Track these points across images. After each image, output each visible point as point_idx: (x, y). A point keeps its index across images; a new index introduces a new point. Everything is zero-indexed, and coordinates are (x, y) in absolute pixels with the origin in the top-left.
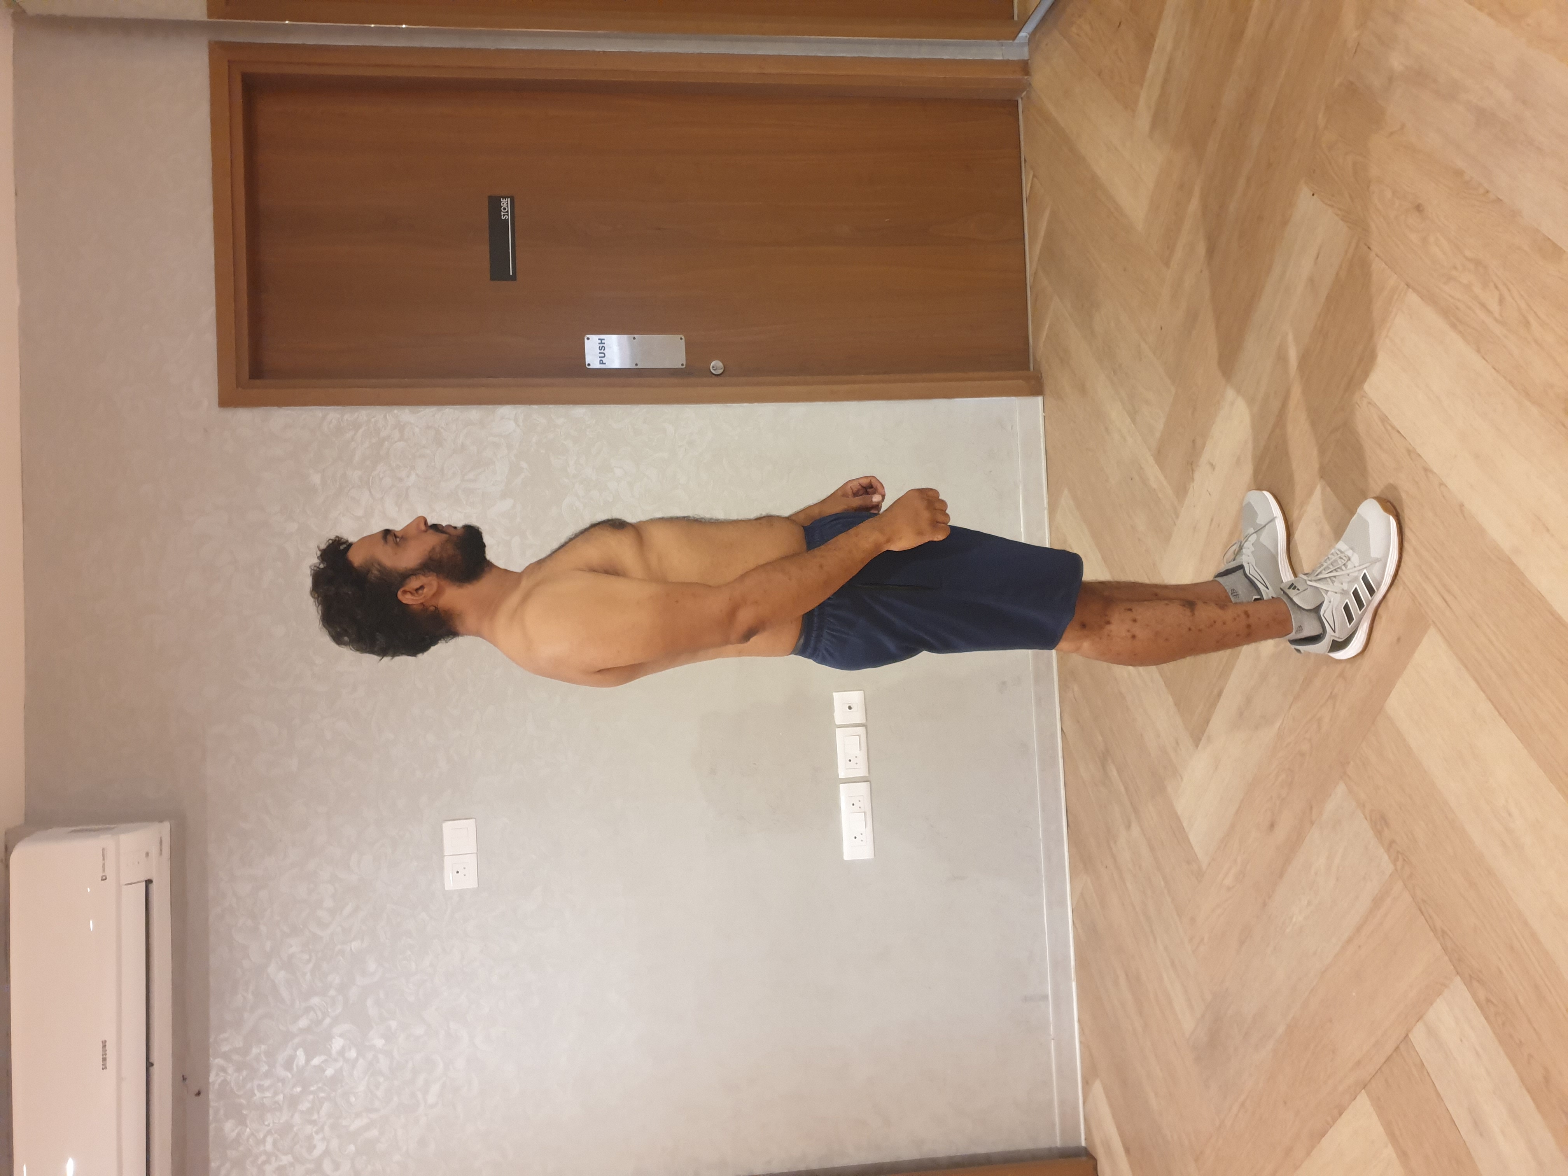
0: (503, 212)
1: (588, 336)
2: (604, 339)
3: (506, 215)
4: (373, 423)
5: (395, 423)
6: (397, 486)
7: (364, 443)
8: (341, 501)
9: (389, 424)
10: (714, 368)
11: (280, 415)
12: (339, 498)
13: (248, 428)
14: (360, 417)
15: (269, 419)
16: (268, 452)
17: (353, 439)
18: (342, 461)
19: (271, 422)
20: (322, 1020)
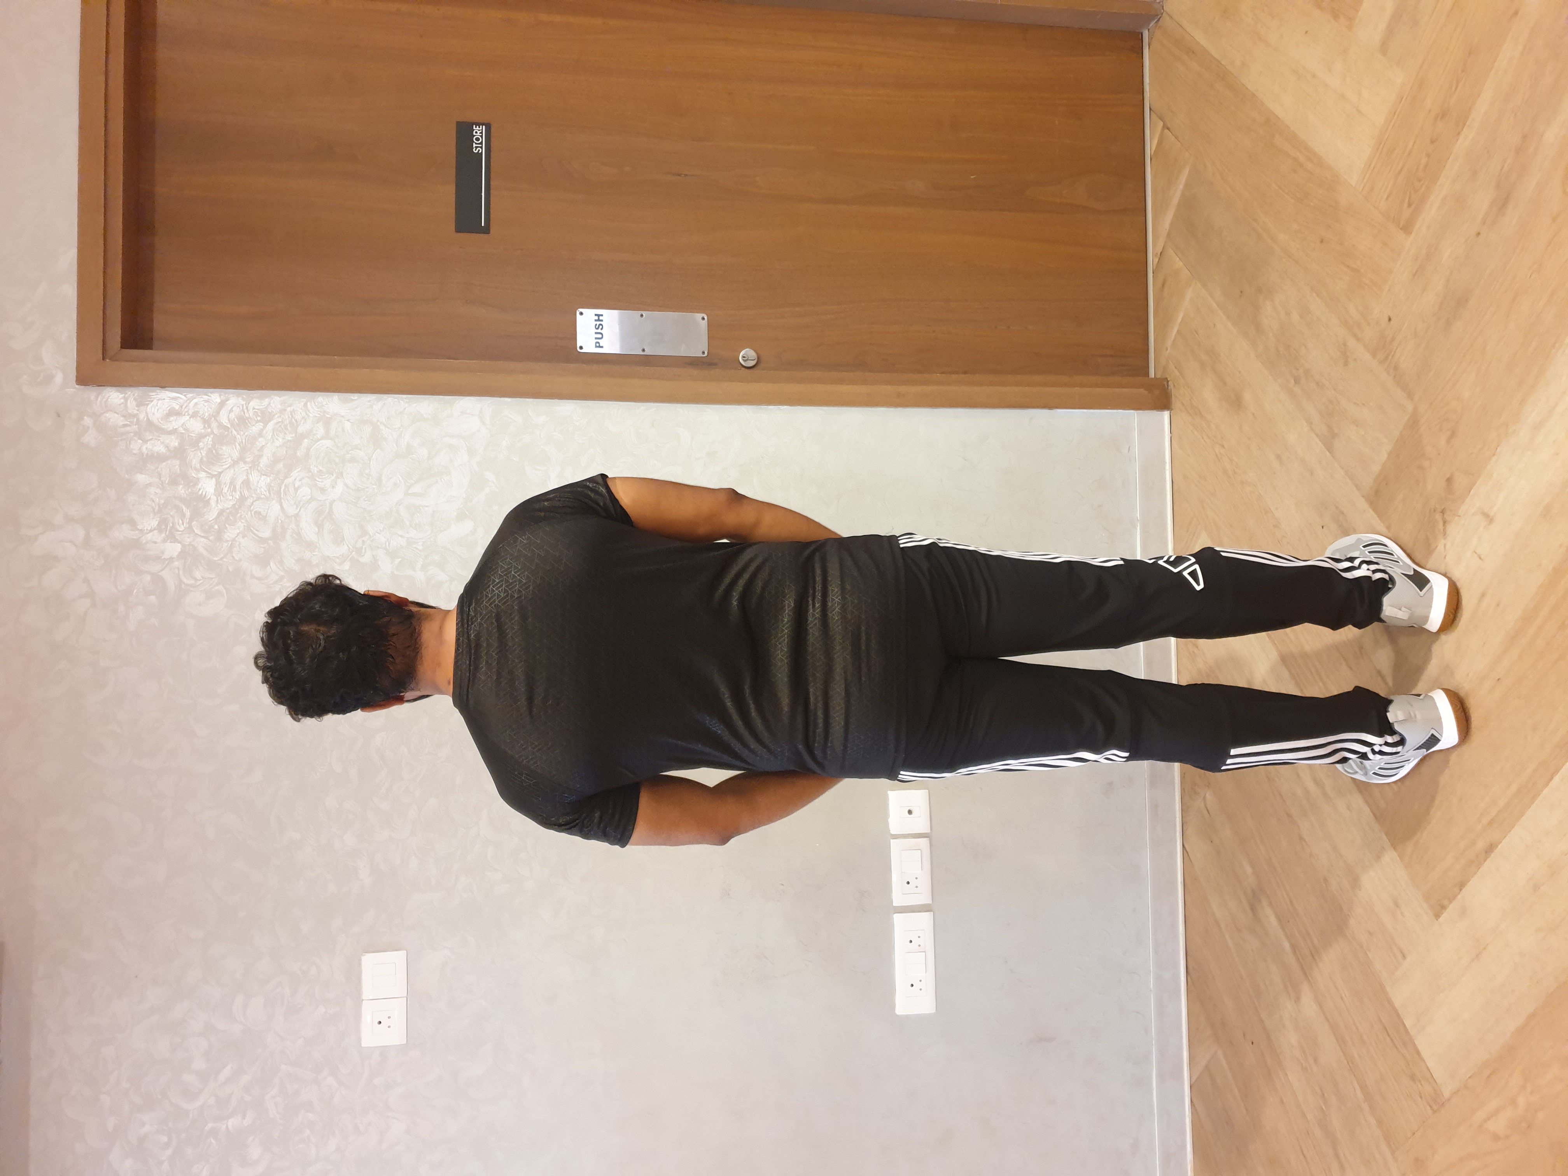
0: (476, 144)
1: (581, 310)
2: (602, 315)
3: (479, 148)
4: (290, 414)
5: (319, 414)
6: (319, 498)
7: (276, 440)
8: (241, 516)
9: (311, 415)
10: (745, 359)
11: (163, 398)
12: (238, 513)
13: (118, 414)
14: (271, 405)
15: (147, 403)
16: (144, 447)
17: (260, 434)
18: (245, 463)
19: (149, 406)
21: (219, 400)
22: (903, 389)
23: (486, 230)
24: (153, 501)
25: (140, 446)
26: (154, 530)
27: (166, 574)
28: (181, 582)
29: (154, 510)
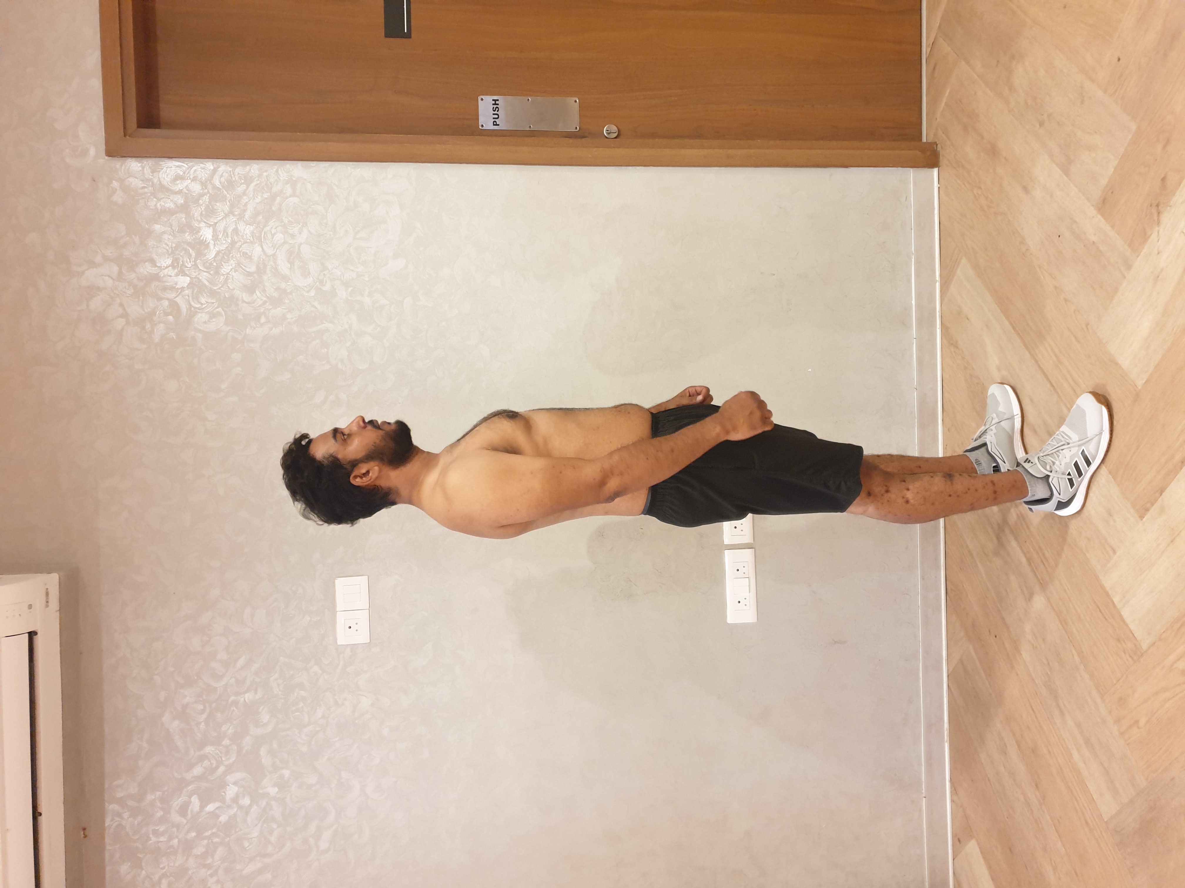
1: (483, 97)
2: (498, 100)
4: (265, 177)
5: (287, 178)
6: (290, 242)
7: (256, 198)
8: (233, 256)
9: (282, 179)
10: (608, 132)
11: (171, 166)
12: (230, 254)
13: (137, 179)
14: (252, 171)
15: (158, 170)
16: (158, 205)
17: (244, 193)
18: (234, 215)
19: (161, 173)
20: (217, 768)
21: (212, 168)
22: (731, 152)
23: (408, 36)
24: (168, 245)
25: (155, 203)
26: (169, 266)
27: (179, 300)
28: (191, 305)
29: (168, 251)
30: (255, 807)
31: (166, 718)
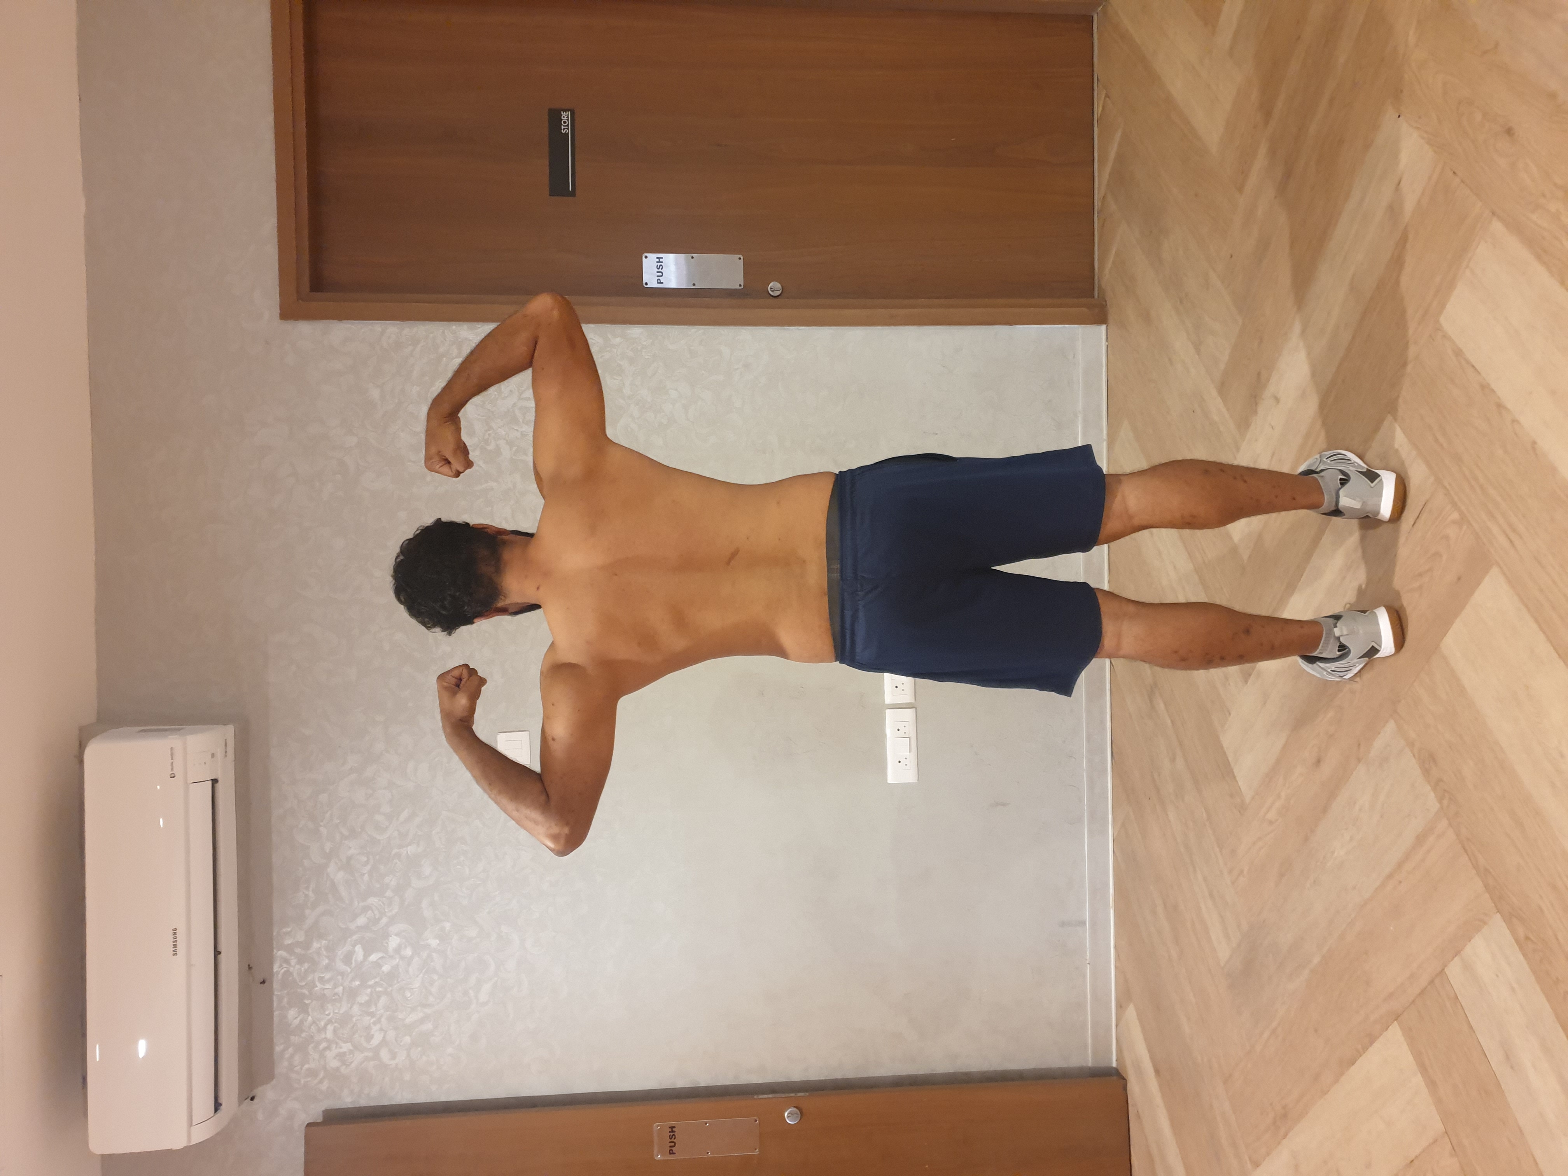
0: (564, 126)
1: (646, 254)
2: (662, 258)
3: (566, 129)
10: (772, 290)
11: (340, 328)
13: (308, 342)
14: (419, 332)
15: (329, 331)
16: (328, 365)
17: (411, 354)
19: (331, 335)
20: (380, 919)
23: (573, 194)
24: (336, 405)
25: (325, 365)
26: (338, 426)
27: (347, 459)
28: (358, 464)
29: (337, 412)
30: (416, 959)
31: (331, 869)
